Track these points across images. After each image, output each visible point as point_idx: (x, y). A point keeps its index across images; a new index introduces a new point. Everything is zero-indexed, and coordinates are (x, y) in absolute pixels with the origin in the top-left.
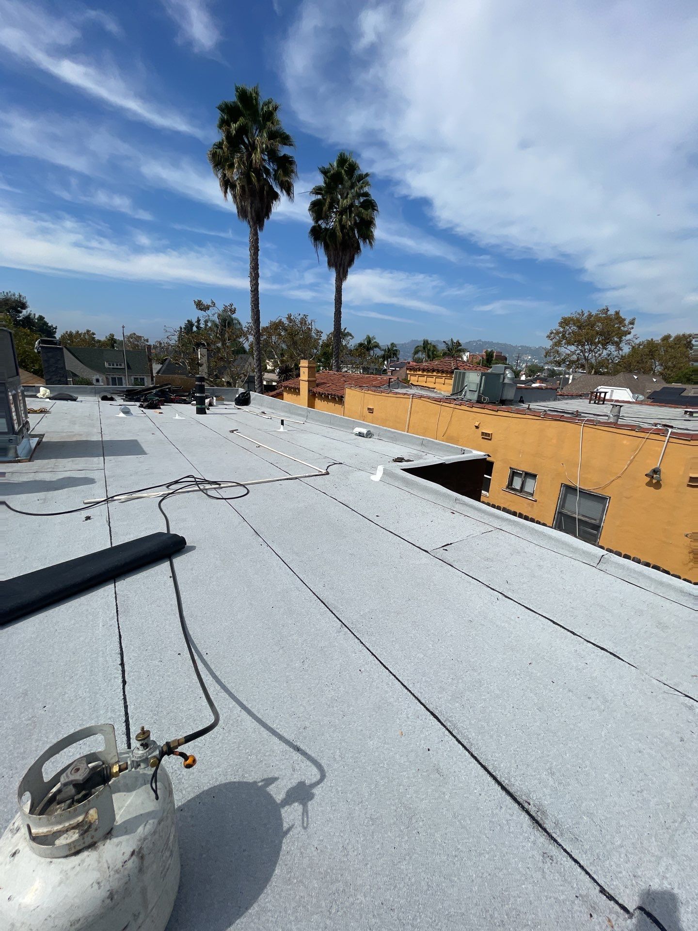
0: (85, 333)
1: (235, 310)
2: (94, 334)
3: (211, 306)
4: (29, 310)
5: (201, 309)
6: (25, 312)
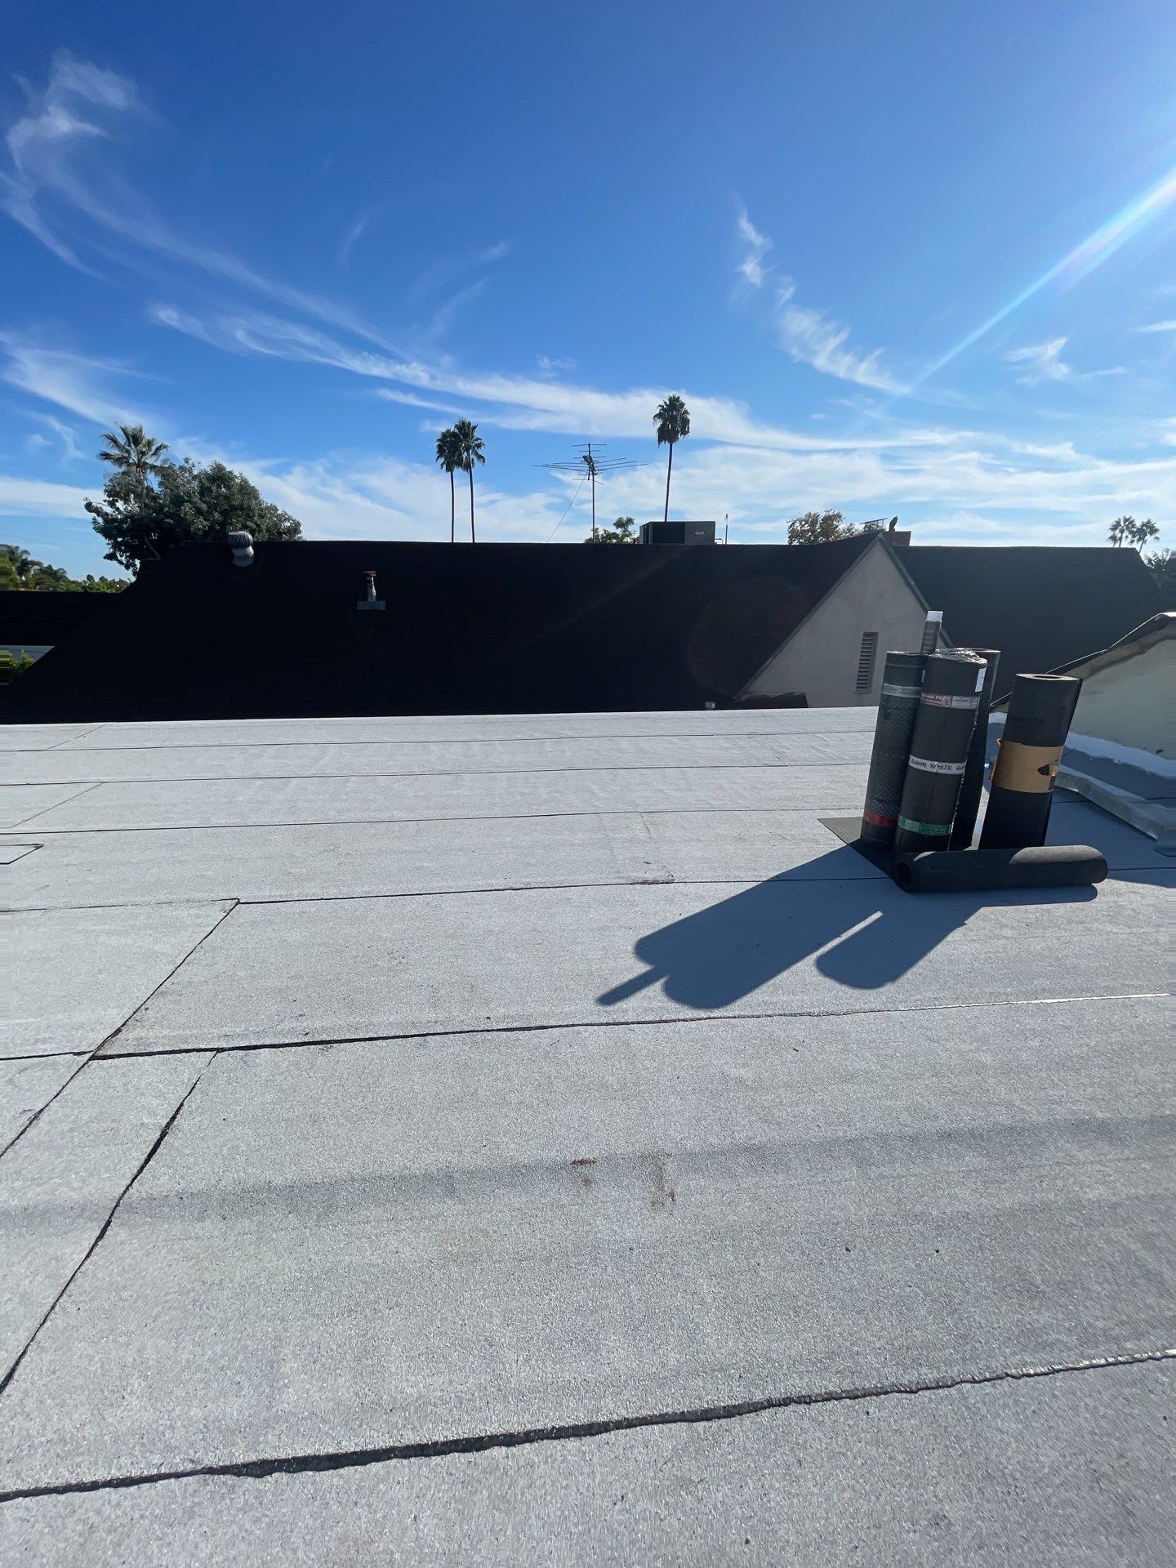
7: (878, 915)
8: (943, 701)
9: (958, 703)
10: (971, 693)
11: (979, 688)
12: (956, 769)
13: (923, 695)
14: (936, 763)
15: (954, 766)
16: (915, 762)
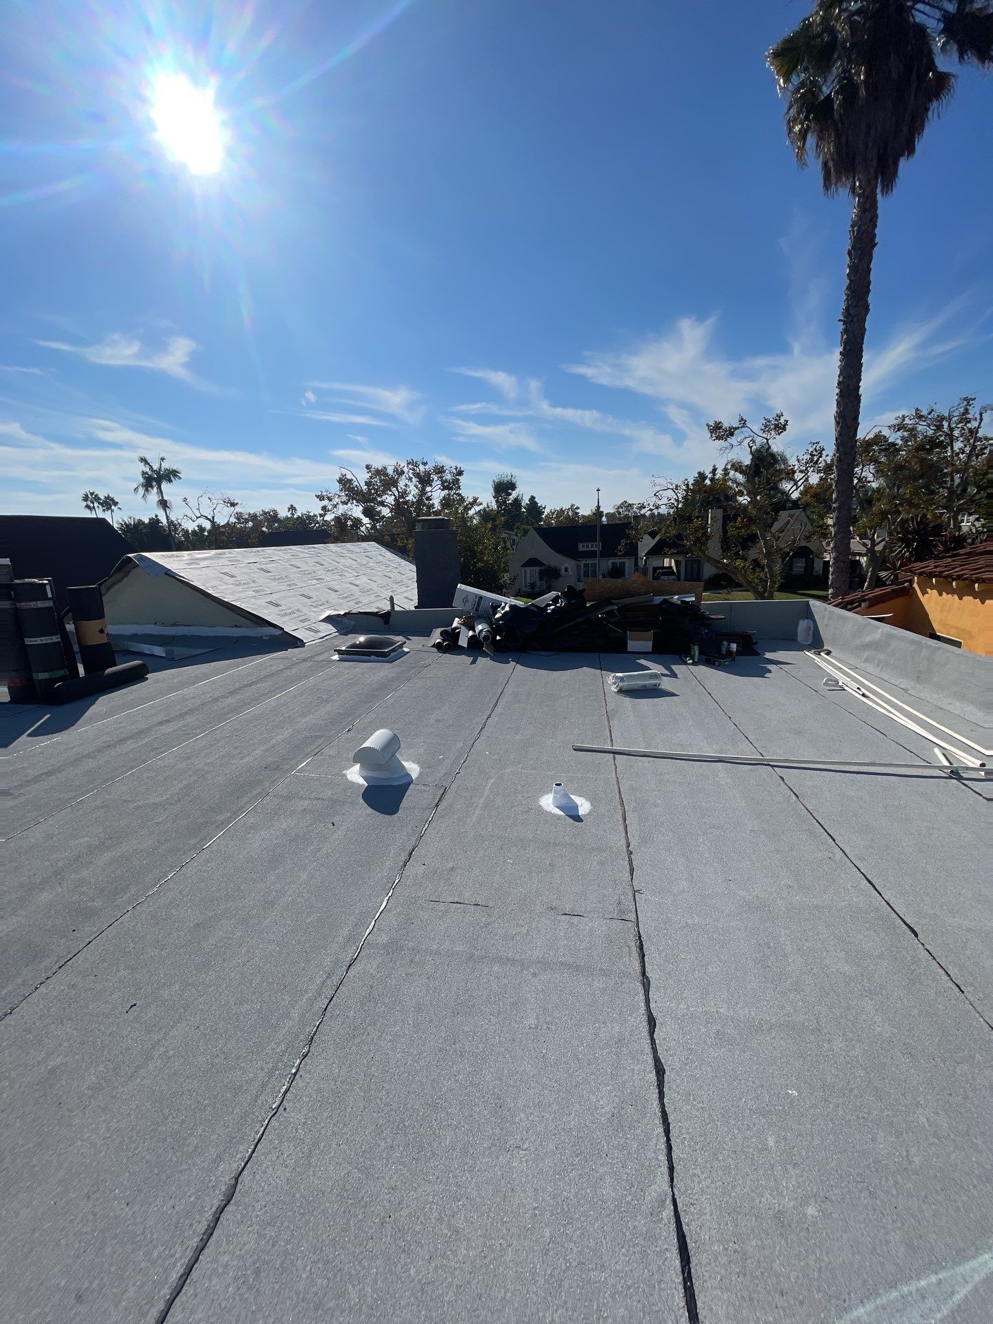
0: (569, 509)
1: (786, 424)
2: (577, 508)
3: (738, 428)
4: (517, 490)
5: (718, 438)
6: (514, 494)
7: (49, 716)
8: (32, 605)
9: (40, 604)
10: (49, 599)
11: (50, 595)
12: (56, 639)
13: (18, 604)
14: (43, 638)
15: (54, 637)
16: (29, 641)
